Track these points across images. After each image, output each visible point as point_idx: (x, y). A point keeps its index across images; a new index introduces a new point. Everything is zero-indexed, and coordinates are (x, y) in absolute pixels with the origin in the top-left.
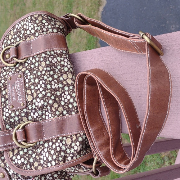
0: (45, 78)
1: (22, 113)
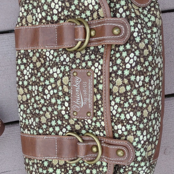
0: (42, 101)
1: (78, 63)
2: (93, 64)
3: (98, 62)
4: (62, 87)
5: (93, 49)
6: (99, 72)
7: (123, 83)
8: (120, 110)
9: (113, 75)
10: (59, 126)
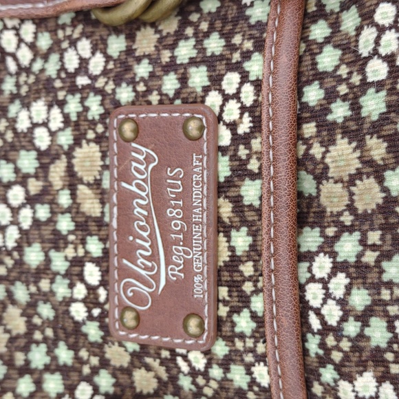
1: (142, 79)
2: (215, 81)
3: (237, 67)
4: (73, 195)
5: (214, 10)
6: (241, 117)
7: (367, 162)
8: (360, 299)
9: (309, 129)
10: (64, 370)
